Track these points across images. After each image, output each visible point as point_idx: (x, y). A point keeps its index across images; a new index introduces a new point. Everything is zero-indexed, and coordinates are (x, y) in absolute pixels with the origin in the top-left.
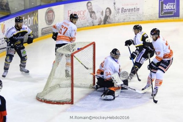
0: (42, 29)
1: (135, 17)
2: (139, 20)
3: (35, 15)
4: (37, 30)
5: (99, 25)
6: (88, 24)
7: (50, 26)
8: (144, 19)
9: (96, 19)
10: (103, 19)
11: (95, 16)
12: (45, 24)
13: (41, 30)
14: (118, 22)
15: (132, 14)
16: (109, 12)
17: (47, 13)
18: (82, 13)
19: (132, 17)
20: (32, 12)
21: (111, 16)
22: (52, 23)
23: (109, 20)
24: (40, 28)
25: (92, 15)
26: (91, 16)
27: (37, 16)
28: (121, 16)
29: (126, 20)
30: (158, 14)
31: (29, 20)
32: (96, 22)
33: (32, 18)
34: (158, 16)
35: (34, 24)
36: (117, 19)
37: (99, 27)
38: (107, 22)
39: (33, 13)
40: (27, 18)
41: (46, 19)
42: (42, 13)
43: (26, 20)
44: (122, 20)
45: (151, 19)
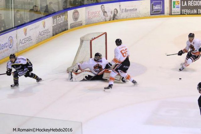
0: (71, 24)
1: (134, 15)
2: (137, 17)
3: (66, 14)
4: (67, 25)
5: (109, 20)
6: (102, 20)
7: (76, 22)
8: (140, 16)
9: (107, 17)
11: (107, 15)
12: (73, 20)
13: (70, 24)
14: (123, 19)
15: (132, 13)
16: (116, 12)
17: (74, 13)
18: (98, 13)
19: (132, 15)
20: (64, 12)
21: (118, 15)
22: (77, 20)
23: (116, 17)
24: (69, 23)
25: (105, 14)
26: (104, 15)
27: (67, 16)
28: (124, 15)
29: (128, 17)
30: (150, 13)
31: (62, 18)
32: (108, 18)
33: (64, 17)
34: (150, 14)
35: (65, 21)
36: (122, 16)
37: (110, 22)
38: (115, 19)
40: (60, 17)
41: (73, 17)
42: (70, 13)
43: (60, 18)
44: (125, 17)
45: (145, 16)
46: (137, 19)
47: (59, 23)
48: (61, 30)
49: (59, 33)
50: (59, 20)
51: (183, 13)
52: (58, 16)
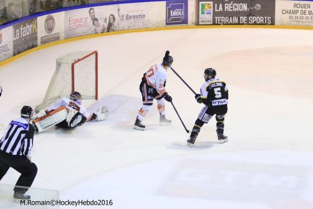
0: (42, 38)
1: (140, 24)
2: (145, 28)
3: (34, 22)
4: (36, 38)
5: (102, 32)
6: (91, 32)
8: (150, 26)
9: (98, 27)
10: (106, 26)
11: (98, 24)
12: (45, 32)
13: (40, 38)
14: (123, 30)
15: (137, 21)
16: (112, 19)
17: (47, 20)
18: (84, 20)
19: (137, 24)
20: (31, 19)
21: (115, 24)
22: (52, 31)
23: (112, 27)
24: (39, 36)
25: (95, 23)
26: (93, 24)
27: (36, 24)
28: (125, 24)
29: (131, 28)
30: (165, 21)
31: (28, 28)
32: (99, 29)
33: (31, 26)
34: (165, 23)
35: (33, 32)
36: (121, 26)
37: (102, 35)
38: (110, 30)
39: (32, 21)
40: (25, 26)
41: (45, 27)
42: (41, 20)
43: (25, 28)
44: (126, 28)
45: (157, 27)
46: (144, 31)
47: (24, 35)
48: (26, 46)
49: (23, 52)
50: (23, 31)
51: (216, 23)
52: (22, 25)
